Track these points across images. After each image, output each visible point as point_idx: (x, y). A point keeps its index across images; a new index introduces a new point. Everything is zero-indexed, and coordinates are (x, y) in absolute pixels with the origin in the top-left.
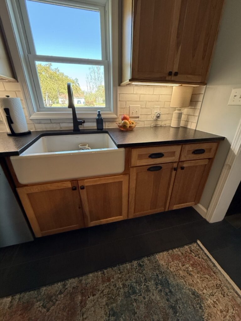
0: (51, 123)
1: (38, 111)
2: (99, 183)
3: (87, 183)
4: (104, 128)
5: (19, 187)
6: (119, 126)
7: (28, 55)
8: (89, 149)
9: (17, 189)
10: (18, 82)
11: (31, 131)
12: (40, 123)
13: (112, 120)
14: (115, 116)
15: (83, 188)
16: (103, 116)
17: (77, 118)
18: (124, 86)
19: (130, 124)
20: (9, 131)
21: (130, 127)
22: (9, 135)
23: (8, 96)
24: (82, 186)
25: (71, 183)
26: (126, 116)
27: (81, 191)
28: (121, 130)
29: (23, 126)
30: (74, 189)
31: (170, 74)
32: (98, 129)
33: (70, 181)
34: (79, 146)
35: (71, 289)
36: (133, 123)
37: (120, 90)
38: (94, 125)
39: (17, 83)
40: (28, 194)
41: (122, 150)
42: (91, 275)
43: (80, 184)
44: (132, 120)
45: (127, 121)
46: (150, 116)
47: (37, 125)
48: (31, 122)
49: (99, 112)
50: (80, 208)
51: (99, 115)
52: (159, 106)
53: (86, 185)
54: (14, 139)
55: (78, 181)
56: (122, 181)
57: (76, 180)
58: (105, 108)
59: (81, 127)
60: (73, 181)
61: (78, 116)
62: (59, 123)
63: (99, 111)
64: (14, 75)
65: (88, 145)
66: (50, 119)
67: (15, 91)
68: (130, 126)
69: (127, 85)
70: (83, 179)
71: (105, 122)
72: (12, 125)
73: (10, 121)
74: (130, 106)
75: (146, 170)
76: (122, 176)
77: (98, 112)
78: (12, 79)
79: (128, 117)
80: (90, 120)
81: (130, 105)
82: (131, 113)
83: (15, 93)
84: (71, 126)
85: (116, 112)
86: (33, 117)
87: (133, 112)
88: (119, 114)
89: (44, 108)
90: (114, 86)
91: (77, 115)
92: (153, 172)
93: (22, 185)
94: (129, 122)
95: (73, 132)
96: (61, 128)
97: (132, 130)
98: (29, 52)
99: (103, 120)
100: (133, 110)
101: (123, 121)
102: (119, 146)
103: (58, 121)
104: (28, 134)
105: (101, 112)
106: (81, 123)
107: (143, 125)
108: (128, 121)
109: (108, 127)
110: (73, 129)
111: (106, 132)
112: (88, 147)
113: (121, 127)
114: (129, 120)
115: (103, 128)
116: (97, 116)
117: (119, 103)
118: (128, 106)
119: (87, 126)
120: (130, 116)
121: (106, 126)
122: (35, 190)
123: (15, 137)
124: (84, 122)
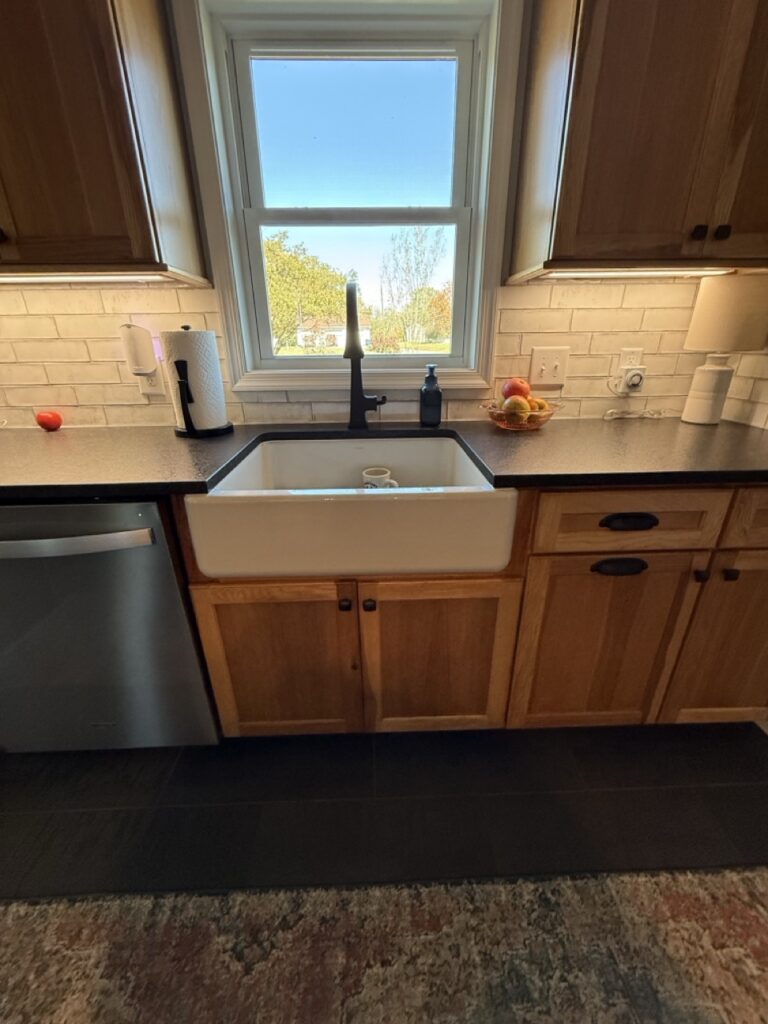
0: (288, 402)
1: (255, 368)
2: (421, 597)
3: (383, 593)
4: (442, 420)
5: (198, 583)
6: (491, 415)
7: (246, 210)
8: (392, 486)
9: (191, 587)
10: (213, 287)
11: (234, 424)
12: (258, 403)
13: (472, 396)
14: (480, 383)
15: (370, 606)
16: (442, 383)
17: (364, 387)
18: (520, 285)
19: (532, 408)
20: (180, 424)
21: (532, 419)
22: (180, 434)
23: (186, 328)
24: (370, 600)
25: (338, 585)
26: (518, 381)
27: (363, 614)
28: (498, 427)
29: (215, 412)
30: (345, 606)
31: (699, 233)
32: (423, 424)
33: (336, 581)
34: (362, 476)
35: (317, 923)
36: (541, 407)
37: (506, 299)
38: (411, 412)
39: (210, 291)
40: (217, 607)
41: (510, 494)
42: (376, 892)
43: (365, 592)
44: (538, 397)
45: (520, 399)
46: (605, 382)
47: (249, 408)
48: (235, 399)
49: (432, 369)
50: (354, 667)
51: (431, 379)
52: (641, 349)
53: (381, 597)
54: (191, 446)
55: (360, 584)
56: (497, 599)
57: (354, 580)
58: (451, 356)
59: (371, 417)
60: (343, 581)
61: (366, 384)
62: (310, 403)
63: (432, 365)
64: (206, 272)
65: (389, 473)
66: (286, 392)
67: (203, 314)
68: (531, 417)
69: (528, 281)
70: (372, 579)
71: (448, 400)
72: (191, 407)
73: (186, 396)
74: (533, 350)
75: (589, 568)
76: (498, 580)
77: (427, 370)
78: (201, 280)
79: (525, 385)
80: (401, 396)
81: (535, 348)
82: (535, 371)
83: (202, 317)
84: (342, 412)
85: (485, 370)
86: (242, 385)
87: (542, 370)
88: (494, 374)
89: (273, 358)
90: (485, 286)
91: (363, 378)
92: (612, 578)
93: (205, 577)
94: (529, 402)
95: (346, 429)
96: (314, 418)
97: (537, 430)
98: (248, 203)
99: (444, 397)
100: (544, 364)
101: (507, 401)
102: (500, 482)
103: (308, 398)
104: (228, 431)
105: (436, 370)
106: (374, 404)
107: (576, 413)
108: (526, 398)
109: (455, 417)
110: (347, 420)
111: (450, 433)
112: (391, 478)
113: (499, 418)
114: (529, 398)
115: (439, 422)
116: (423, 382)
117: (497, 339)
118: (526, 351)
119: (390, 412)
120: (533, 382)
121: (450, 414)
122: (237, 596)
123: (196, 441)
124: (384, 401)
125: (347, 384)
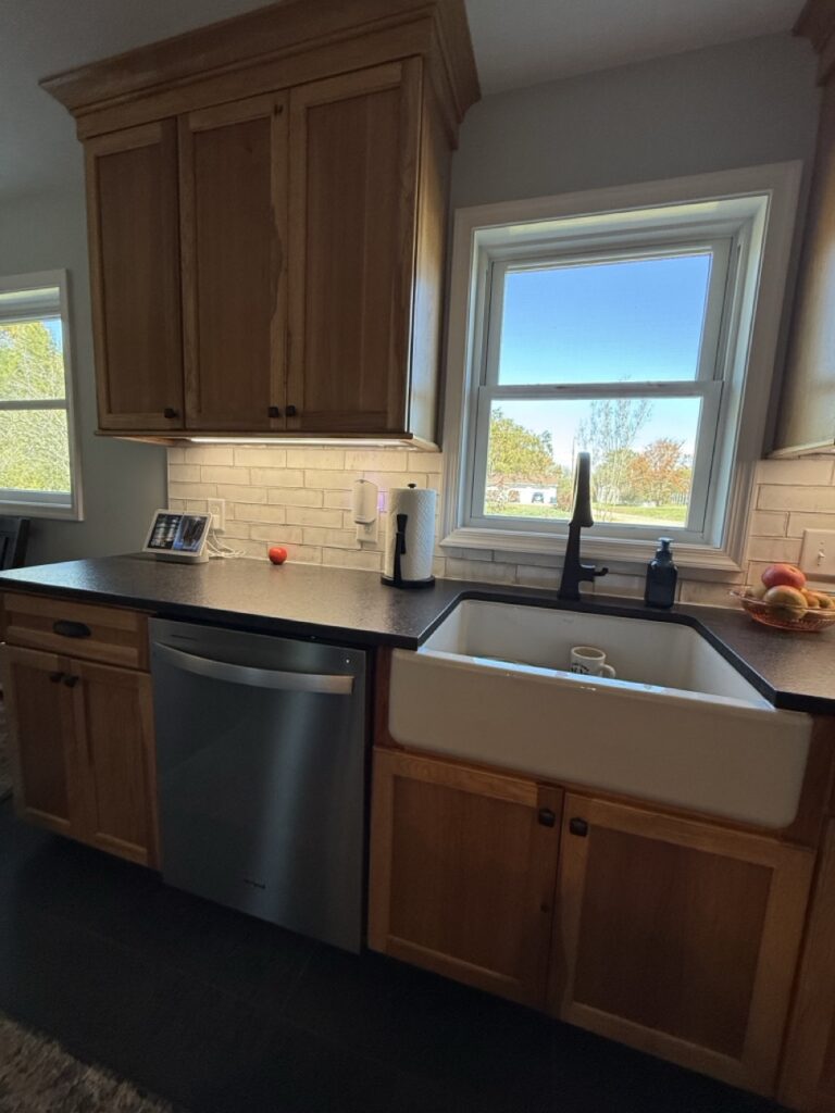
0: (493, 562)
1: (464, 525)
2: (651, 835)
3: (597, 814)
4: (675, 602)
5: (382, 745)
6: (745, 604)
7: (481, 388)
8: (606, 674)
9: (375, 748)
10: (441, 451)
11: (437, 577)
12: (461, 559)
13: (718, 579)
14: (726, 563)
15: (579, 828)
16: (677, 560)
17: (581, 555)
19: (811, 604)
20: (388, 571)
21: (809, 617)
22: (385, 582)
23: (412, 486)
24: (578, 820)
25: (539, 789)
26: (788, 569)
27: (568, 838)
28: (754, 621)
29: (424, 566)
30: (545, 818)
32: (648, 603)
33: (538, 783)
34: (570, 653)
36: (824, 605)
37: (763, 473)
38: (635, 589)
39: (439, 454)
43: (574, 807)
44: (817, 591)
45: (792, 590)
47: (454, 565)
48: (440, 553)
49: (665, 544)
50: (544, 908)
51: (665, 553)
53: (594, 819)
54: (395, 596)
55: (567, 794)
56: (771, 869)
57: (560, 787)
58: (686, 530)
59: (584, 589)
60: (546, 784)
61: (584, 551)
62: (516, 565)
63: (667, 540)
64: (437, 437)
65: (604, 656)
66: (493, 551)
67: (427, 474)
68: (808, 615)
69: (799, 457)
70: (585, 792)
71: (681, 579)
72: (402, 558)
73: (401, 547)
74: (805, 533)
76: (774, 842)
77: (659, 544)
78: (433, 445)
79: (798, 574)
80: (628, 569)
81: (808, 530)
82: (809, 557)
83: (425, 476)
84: (552, 579)
85: (735, 547)
86: (449, 540)
87: (820, 557)
88: (747, 556)
89: (483, 517)
90: (742, 458)
91: (581, 546)
94: (804, 594)
95: (555, 599)
96: (517, 581)
97: (817, 632)
98: (484, 382)
99: (679, 576)
100: (822, 551)
101: (771, 592)
102: (784, 701)
104: (428, 585)
105: (671, 545)
106: (591, 575)
108: (800, 590)
109: (690, 600)
110: (556, 587)
111: (689, 619)
112: (606, 663)
113: (759, 610)
114: (804, 590)
115: (672, 604)
116: (654, 557)
117: (753, 516)
118: (794, 532)
119: (606, 585)
120: (807, 571)
121: (684, 597)
122: (419, 770)
123: (401, 592)
124: (605, 572)
125: (563, 550)
